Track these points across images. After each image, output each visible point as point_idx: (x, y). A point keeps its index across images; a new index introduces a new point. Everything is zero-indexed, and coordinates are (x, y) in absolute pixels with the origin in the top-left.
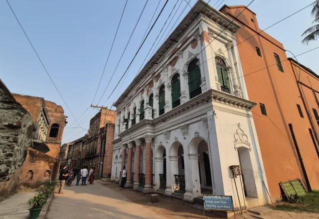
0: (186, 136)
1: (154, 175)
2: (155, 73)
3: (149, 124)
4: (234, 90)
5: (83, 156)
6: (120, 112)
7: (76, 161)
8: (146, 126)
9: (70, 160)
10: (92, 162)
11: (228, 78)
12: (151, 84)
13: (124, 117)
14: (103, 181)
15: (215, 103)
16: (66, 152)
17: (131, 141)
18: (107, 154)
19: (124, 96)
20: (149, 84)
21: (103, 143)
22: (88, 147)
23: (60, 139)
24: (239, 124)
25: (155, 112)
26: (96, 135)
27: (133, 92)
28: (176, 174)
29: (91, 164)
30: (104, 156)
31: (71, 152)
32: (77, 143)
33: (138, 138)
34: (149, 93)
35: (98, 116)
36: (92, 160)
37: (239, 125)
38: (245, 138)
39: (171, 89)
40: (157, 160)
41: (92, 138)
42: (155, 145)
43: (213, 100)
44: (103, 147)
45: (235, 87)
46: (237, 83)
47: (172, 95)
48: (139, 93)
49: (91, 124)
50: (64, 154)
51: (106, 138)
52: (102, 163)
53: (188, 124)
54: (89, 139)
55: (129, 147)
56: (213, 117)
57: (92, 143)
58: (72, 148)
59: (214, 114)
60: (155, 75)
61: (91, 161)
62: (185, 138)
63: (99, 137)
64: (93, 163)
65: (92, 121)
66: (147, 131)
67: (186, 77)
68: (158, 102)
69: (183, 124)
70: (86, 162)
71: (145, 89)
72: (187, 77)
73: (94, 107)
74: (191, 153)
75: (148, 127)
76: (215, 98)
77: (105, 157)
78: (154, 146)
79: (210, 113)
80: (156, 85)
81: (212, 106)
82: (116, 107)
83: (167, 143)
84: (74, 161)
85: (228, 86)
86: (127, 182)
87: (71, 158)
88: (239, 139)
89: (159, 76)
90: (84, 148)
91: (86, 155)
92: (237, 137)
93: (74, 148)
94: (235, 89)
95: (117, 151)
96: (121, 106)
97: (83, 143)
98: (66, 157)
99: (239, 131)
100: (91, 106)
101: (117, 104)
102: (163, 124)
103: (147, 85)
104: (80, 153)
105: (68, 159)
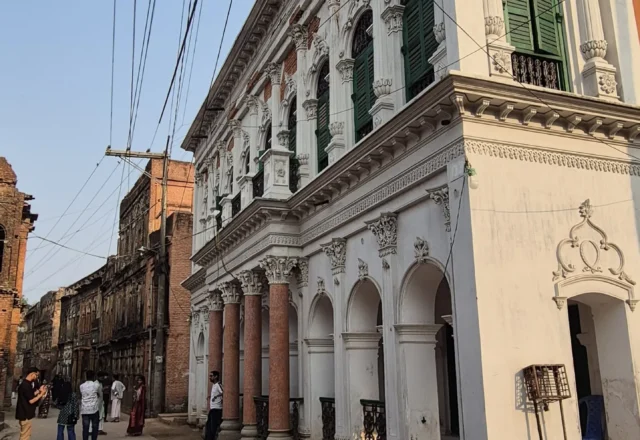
0: (388, 259)
1: (302, 400)
2: (300, 13)
3: (278, 214)
4: (582, 63)
5: (106, 334)
6: (206, 171)
7: (86, 352)
8: (266, 224)
9: (68, 351)
10: (133, 357)
11: (559, 17)
12: (289, 58)
13: (217, 189)
14: (166, 423)
15: (472, 128)
16: (56, 321)
17: (229, 278)
18: (176, 326)
19: (213, 108)
20: (285, 58)
21: (161, 288)
22: (118, 302)
23: (14, 280)
24: (586, 203)
25: (302, 170)
26: (140, 259)
27: (239, 94)
28: (367, 397)
29: (129, 362)
30: (165, 335)
31: (69, 323)
32: (87, 287)
33: (249, 266)
34: (287, 96)
35: (143, 187)
36: (134, 348)
37: (584, 208)
38: (609, 259)
39: (350, 73)
40: (313, 349)
41: (127, 268)
42: (305, 291)
43: (467, 114)
44: (161, 301)
45: (588, 51)
46: (597, 34)
47: (353, 97)
48: (258, 94)
49: (123, 218)
50: (51, 329)
51: (168, 268)
52: (159, 359)
53: (397, 213)
54: (118, 276)
55: (226, 301)
56: (465, 182)
57: (130, 288)
58: (72, 309)
59: (468, 170)
60: (302, 21)
61: (130, 352)
62: (386, 267)
63: (150, 268)
64: (137, 361)
65: (127, 206)
66: (273, 242)
67: (393, 23)
68: (314, 128)
69: (376, 214)
70: (115, 355)
71: (274, 79)
72: (398, 23)
73: (118, 155)
74: (404, 321)
75: (275, 228)
76: (473, 106)
77: (170, 340)
78: (301, 296)
79: (455, 169)
80: (306, 60)
81: (462, 139)
82: (194, 150)
83: (337, 283)
84: (81, 354)
85: (559, 49)
86: (224, 425)
87: (72, 343)
88: (579, 265)
89: (313, 24)
90: (108, 307)
91: (115, 333)
92: (570, 256)
93: (78, 309)
94: (586, 59)
95: (202, 315)
96: (205, 147)
97: (104, 290)
98: (55, 340)
99: (586, 234)
100: (108, 154)
101: (193, 142)
102: (323, 214)
103: (280, 62)
104: (96, 323)
105: (61, 346)
